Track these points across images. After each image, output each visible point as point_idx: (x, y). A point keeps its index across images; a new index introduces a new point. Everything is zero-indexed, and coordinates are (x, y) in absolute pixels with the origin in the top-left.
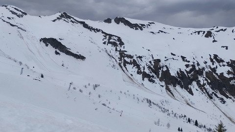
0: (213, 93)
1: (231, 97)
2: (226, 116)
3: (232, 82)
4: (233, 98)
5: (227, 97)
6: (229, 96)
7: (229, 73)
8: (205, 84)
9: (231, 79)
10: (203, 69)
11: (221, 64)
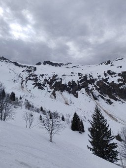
0: (100, 95)
1: (121, 99)
2: (107, 113)
3: (121, 87)
4: (122, 100)
5: (116, 100)
6: (118, 99)
7: (119, 80)
8: (93, 89)
9: (121, 84)
10: (96, 80)
11: (113, 76)
